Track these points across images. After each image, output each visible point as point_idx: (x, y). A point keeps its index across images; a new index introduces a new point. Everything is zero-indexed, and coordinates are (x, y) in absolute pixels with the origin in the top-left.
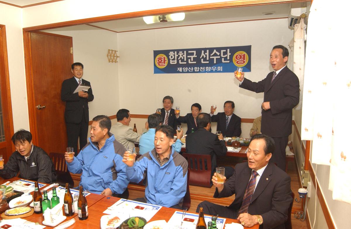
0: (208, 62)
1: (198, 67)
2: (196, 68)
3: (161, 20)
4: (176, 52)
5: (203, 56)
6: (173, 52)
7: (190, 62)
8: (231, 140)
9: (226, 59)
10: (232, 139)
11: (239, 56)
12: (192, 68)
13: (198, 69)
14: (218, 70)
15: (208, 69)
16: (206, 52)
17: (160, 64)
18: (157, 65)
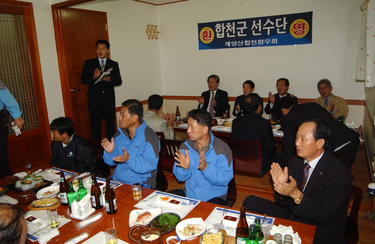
0: (260, 34)
1: (249, 41)
2: (246, 41)
4: (223, 24)
5: (254, 27)
6: (220, 24)
7: (239, 35)
9: (281, 29)
11: (297, 26)
12: (242, 41)
13: (249, 43)
14: (272, 43)
15: (261, 42)
16: (258, 23)
17: (205, 38)
18: (202, 39)
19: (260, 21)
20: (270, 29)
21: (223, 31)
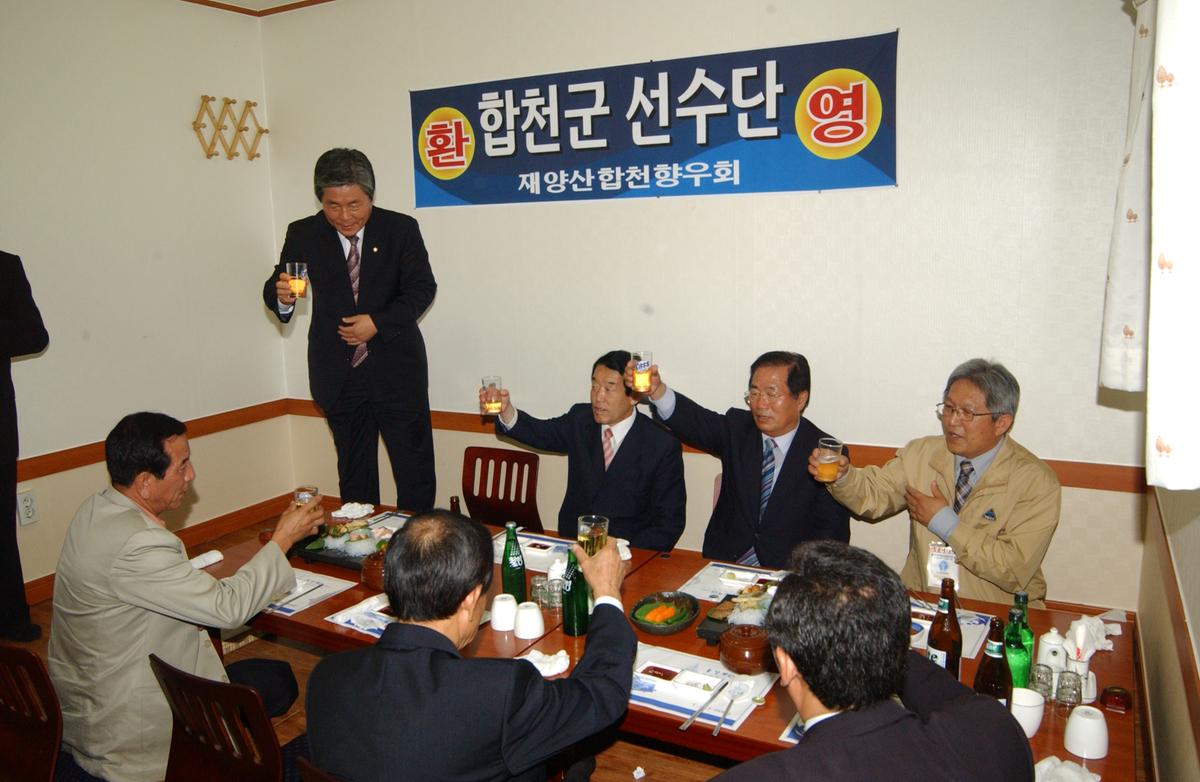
0: (665, 139)
1: (618, 169)
2: (605, 172)
4: (509, 94)
5: (640, 106)
6: (495, 95)
7: (576, 143)
8: (732, 606)
9: (757, 116)
11: (827, 100)
12: (589, 171)
13: (618, 178)
14: (716, 181)
15: (668, 174)
16: (656, 87)
17: (440, 156)
18: (427, 161)
19: (663, 78)
20: (708, 117)
21: (510, 124)
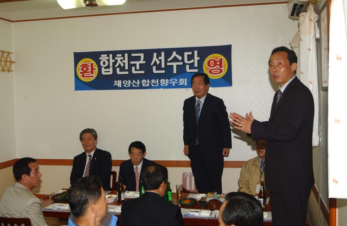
0: (163, 72)
1: (148, 80)
2: (144, 81)
3: (87, 3)
4: (111, 55)
5: (155, 61)
6: (106, 55)
7: (134, 72)
8: (205, 198)
9: (192, 66)
10: (207, 196)
11: (212, 62)
12: (138, 81)
13: (148, 83)
14: (179, 84)
15: (164, 82)
16: (161, 56)
17: (85, 74)
18: (80, 76)
19: (163, 53)
20: (177, 66)
21: (111, 65)
